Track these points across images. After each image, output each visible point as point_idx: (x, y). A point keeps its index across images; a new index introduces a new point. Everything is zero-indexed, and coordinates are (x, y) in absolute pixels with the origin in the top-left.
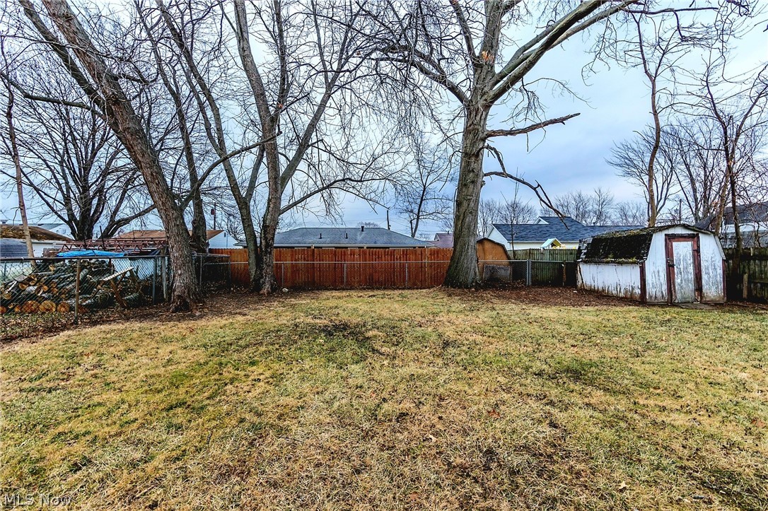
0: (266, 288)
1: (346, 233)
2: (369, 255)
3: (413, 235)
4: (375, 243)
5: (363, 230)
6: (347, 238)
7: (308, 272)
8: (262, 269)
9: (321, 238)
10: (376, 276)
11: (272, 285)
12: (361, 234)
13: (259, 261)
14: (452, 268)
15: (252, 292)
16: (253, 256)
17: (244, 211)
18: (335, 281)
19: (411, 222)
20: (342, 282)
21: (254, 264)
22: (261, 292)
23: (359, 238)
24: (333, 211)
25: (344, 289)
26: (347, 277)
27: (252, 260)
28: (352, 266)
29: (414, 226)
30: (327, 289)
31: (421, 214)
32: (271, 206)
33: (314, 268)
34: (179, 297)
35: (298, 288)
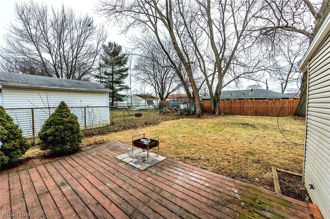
0: (217, 113)
1: (243, 93)
2: (256, 102)
3: (283, 91)
4: (259, 96)
5: (252, 91)
6: (244, 95)
7: (229, 108)
8: (216, 107)
9: (232, 95)
10: (259, 111)
11: (219, 112)
12: (251, 93)
13: (215, 105)
14: (299, 109)
15: (213, 114)
16: (213, 103)
17: (210, 90)
18: (240, 112)
19: (282, 85)
20: (243, 112)
21: (213, 106)
22: (216, 114)
23: (250, 94)
24: (239, 85)
25: (244, 115)
26: (246, 111)
27: (213, 105)
28: (248, 107)
29: (284, 86)
30: (237, 115)
31: (289, 80)
32: (219, 88)
33: (232, 107)
34: (198, 114)
35: (226, 114)
